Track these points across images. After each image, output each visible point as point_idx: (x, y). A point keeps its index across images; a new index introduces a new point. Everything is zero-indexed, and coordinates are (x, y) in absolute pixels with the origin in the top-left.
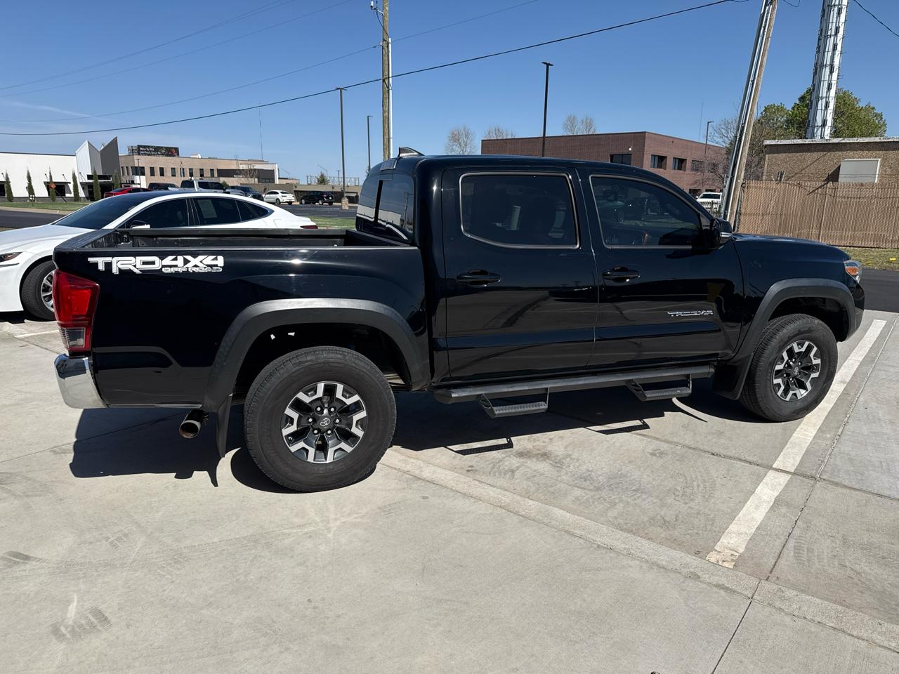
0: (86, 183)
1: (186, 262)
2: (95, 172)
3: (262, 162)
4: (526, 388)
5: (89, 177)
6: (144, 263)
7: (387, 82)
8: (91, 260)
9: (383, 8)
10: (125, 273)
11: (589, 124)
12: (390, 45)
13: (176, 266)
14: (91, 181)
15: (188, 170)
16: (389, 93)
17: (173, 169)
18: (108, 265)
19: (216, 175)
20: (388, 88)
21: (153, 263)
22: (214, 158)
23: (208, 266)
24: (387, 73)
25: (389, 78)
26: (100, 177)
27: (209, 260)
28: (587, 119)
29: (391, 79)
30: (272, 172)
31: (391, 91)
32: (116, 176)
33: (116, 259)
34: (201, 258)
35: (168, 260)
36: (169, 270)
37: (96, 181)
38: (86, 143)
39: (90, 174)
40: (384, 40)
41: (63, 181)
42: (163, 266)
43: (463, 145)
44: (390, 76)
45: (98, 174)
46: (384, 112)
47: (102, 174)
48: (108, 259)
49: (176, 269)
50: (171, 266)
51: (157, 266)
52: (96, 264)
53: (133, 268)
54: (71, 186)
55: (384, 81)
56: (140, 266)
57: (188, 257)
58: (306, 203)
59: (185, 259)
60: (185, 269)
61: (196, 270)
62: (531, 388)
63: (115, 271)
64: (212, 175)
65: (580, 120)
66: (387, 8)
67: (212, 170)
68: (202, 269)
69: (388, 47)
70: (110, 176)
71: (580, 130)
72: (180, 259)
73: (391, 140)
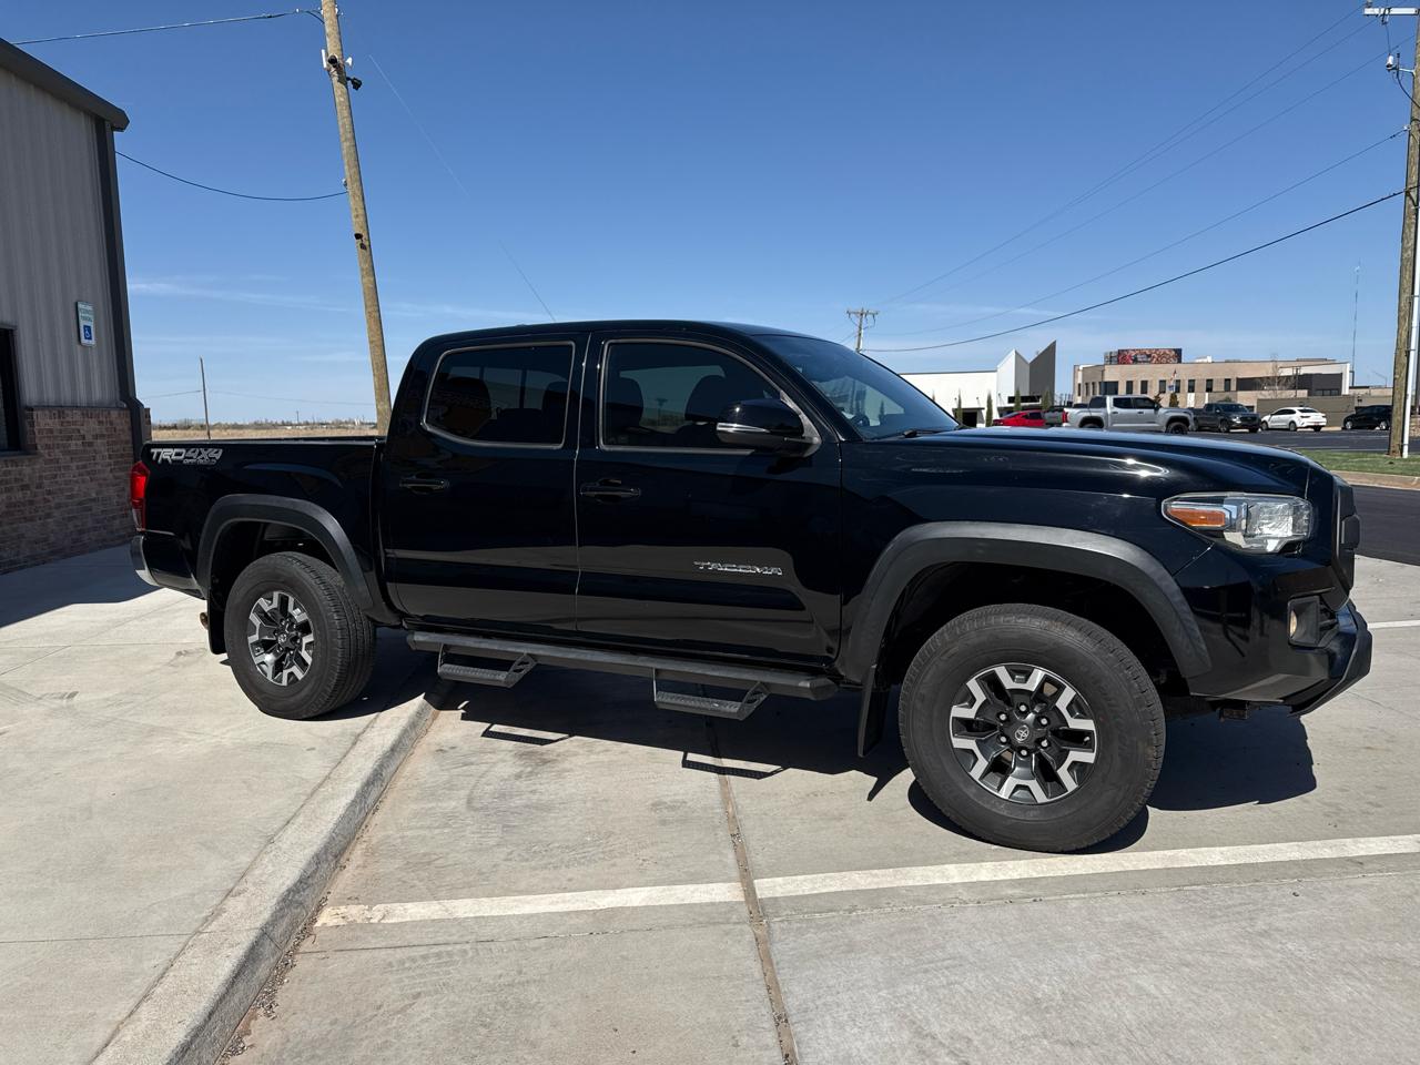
0: (1006, 408)
1: (199, 454)
2: (1017, 392)
3: (1324, 361)
5: (1011, 400)
6: (177, 454)
14: (1012, 405)
15: (1187, 383)
17: (1163, 382)
18: (158, 455)
19: (1233, 387)
21: (181, 454)
22: (1234, 362)
26: (1025, 399)
30: (1339, 377)
32: (1047, 396)
33: (164, 450)
35: (190, 452)
37: (1018, 405)
38: (1013, 354)
39: (1013, 395)
41: (977, 406)
45: (1022, 394)
47: (1027, 394)
48: (160, 450)
51: (182, 457)
52: (153, 454)
54: (984, 413)
56: (173, 457)
58: (1352, 428)
64: (1227, 388)
67: (1228, 381)
70: (1039, 397)
73: (1416, 300)
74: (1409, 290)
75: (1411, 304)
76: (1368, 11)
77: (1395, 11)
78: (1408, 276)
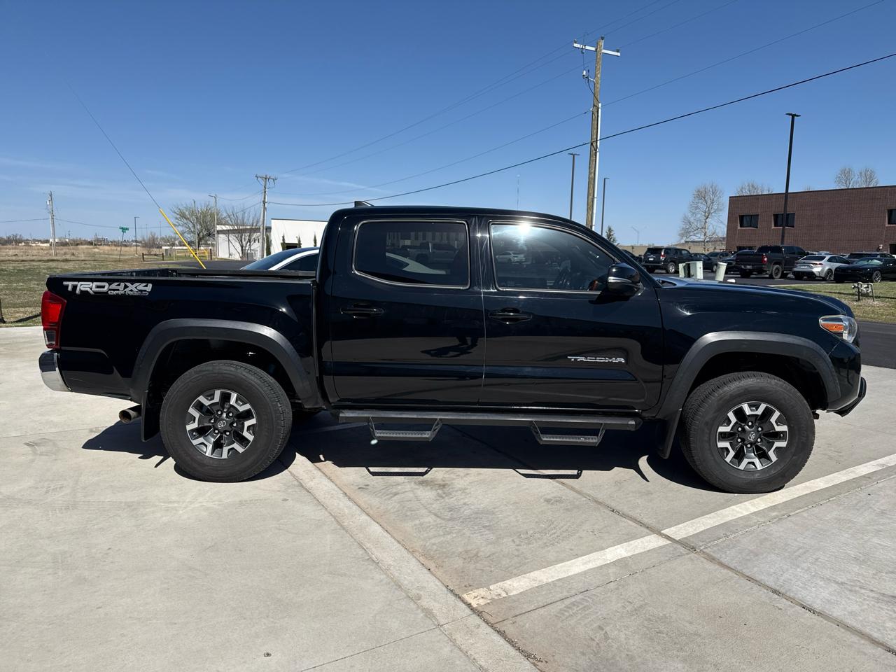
1: (126, 287)
4: (415, 416)
6: (98, 287)
7: (594, 144)
8: (65, 283)
9: (595, 76)
10: (84, 293)
11: (870, 175)
12: (600, 110)
13: (118, 290)
16: (596, 155)
18: (75, 287)
20: (596, 150)
21: (103, 287)
23: (139, 290)
24: (595, 136)
25: (597, 141)
27: (141, 286)
28: (867, 171)
29: (598, 142)
31: (598, 154)
33: (80, 283)
34: (136, 284)
35: (114, 286)
36: (114, 293)
40: (594, 106)
42: (110, 290)
43: (709, 202)
44: (599, 139)
46: (590, 173)
48: (75, 283)
49: (117, 292)
50: (114, 290)
51: (105, 289)
52: (67, 286)
53: (89, 290)
55: (592, 144)
56: (94, 289)
57: (128, 284)
59: (125, 285)
60: (123, 292)
61: (131, 293)
62: (419, 417)
63: (78, 292)
65: (857, 172)
66: (599, 76)
68: (135, 292)
69: (598, 112)
71: (857, 182)
72: (122, 284)
73: (595, 200)
74: (592, 195)
75: (593, 201)
76: (575, 45)
77: (587, 48)
78: (592, 186)
